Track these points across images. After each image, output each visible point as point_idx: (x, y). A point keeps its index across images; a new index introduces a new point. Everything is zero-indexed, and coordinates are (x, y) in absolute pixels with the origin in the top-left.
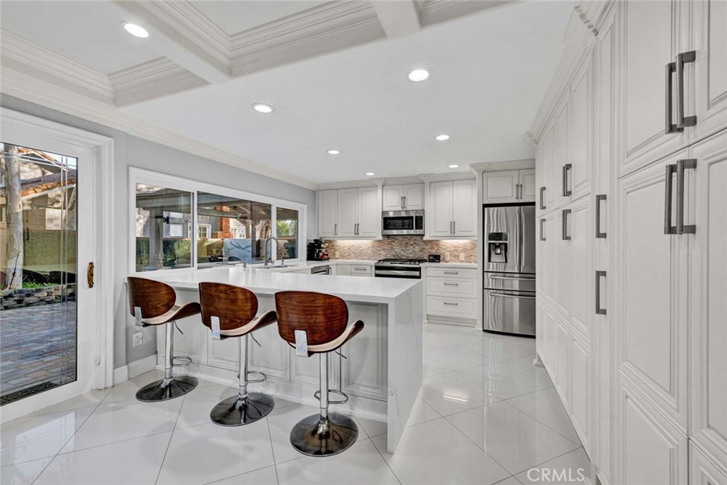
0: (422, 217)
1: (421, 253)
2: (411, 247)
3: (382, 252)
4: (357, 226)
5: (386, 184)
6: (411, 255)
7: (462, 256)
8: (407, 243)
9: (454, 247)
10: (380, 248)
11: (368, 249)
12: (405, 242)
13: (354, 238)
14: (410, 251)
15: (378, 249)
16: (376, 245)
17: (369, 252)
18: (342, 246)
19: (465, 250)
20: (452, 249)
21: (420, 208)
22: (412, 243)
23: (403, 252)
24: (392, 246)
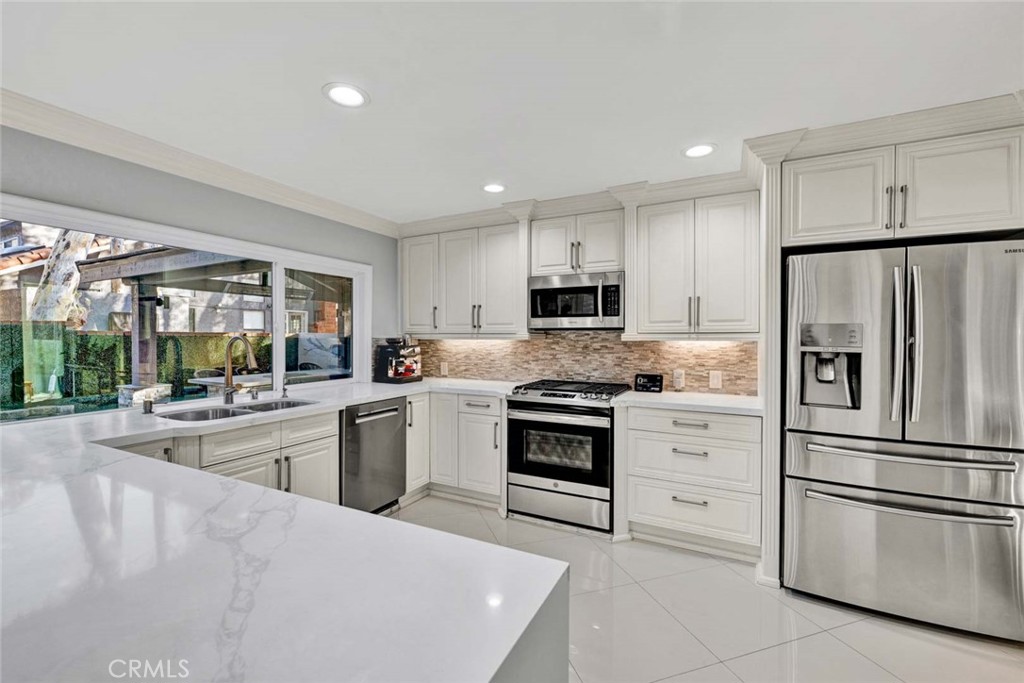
0: (617, 287)
1: (617, 369)
2: (597, 356)
3: (533, 365)
4: (477, 308)
5: (536, 216)
6: (596, 374)
7: (716, 378)
8: (586, 347)
9: (697, 357)
10: (529, 357)
11: (504, 357)
12: (582, 344)
13: (471, 336)
14: (594, 365)
15: (525, 358)
16: (521, 349)
17: (507, 364)
18: (454, 351)
19: (723, 364)
20: (693, 361)
21: (613, 267)
22: (597, 346)
23: (577, 367)
24: (555, 353)
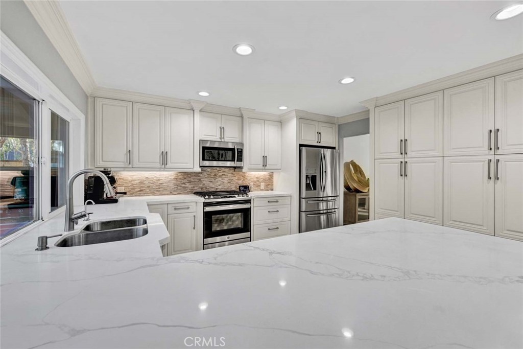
0: (242, 149)
1: (229, 184)
2: (220, 179)
3: (188, 185)
4: (165, 153)
6: (220, 187)
7: (262, 187)
8: (215, 175)
9: (257, 178)
10: (185, 181)
11: (169, 181)
12: (213, 174)
13: (160, 169)
14: (219, 183)
15: (183, 181)
16: (181, 177)
17: (172, 185)
19: (265, 180)
20: (256, 180)
22: (220, 174)
23: (211, 184)
24: (200, 178)
